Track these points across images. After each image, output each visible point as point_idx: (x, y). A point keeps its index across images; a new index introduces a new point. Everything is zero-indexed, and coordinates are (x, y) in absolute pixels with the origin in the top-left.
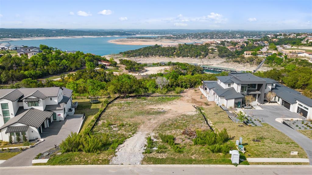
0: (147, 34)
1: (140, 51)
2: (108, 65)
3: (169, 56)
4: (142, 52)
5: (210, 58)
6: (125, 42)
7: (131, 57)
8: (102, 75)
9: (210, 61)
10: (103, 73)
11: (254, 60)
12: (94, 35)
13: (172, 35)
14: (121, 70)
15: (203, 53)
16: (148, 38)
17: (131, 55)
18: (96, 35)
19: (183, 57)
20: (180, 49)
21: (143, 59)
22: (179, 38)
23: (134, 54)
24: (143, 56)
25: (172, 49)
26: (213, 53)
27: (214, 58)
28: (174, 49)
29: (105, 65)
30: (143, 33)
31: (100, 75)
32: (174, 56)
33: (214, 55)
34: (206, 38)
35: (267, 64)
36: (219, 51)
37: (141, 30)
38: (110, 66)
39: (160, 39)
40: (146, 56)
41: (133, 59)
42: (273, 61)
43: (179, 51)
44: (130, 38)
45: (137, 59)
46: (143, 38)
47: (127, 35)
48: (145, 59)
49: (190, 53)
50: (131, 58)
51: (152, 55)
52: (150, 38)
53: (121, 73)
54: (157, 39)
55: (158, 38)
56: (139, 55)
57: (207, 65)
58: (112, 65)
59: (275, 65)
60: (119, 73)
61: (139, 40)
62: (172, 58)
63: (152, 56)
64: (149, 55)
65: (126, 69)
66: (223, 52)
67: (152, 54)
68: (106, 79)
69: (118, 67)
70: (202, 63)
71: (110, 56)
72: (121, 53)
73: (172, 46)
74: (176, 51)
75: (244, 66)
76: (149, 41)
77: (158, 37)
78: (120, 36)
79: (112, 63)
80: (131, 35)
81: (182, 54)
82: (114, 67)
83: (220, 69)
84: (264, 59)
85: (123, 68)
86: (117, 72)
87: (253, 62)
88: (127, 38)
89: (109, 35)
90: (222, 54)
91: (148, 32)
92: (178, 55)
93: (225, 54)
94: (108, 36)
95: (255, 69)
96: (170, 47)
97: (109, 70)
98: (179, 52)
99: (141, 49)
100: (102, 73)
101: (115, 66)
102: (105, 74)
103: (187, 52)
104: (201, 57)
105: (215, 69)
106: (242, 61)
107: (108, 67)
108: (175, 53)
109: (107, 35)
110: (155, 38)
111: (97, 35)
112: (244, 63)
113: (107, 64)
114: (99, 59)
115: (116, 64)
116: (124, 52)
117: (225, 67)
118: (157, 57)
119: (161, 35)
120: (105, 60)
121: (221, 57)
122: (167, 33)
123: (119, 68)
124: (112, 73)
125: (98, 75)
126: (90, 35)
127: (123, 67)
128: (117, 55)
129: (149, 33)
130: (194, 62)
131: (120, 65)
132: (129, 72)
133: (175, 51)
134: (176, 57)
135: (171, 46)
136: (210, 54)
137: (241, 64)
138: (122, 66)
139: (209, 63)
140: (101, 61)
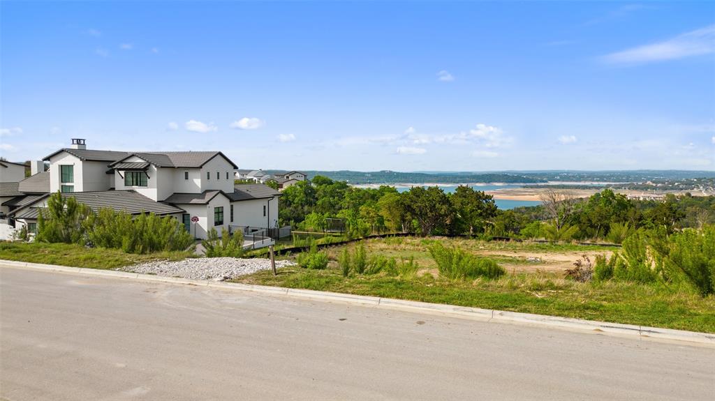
0: (578, 180)
6: (516, 195)
13: (649, 183)
16: (577, 187)
18: (451, 182)
30: (564, 178)
44: (532, 187)
46: (564, 187)
47: (524, 182)
52: (585, 187)
77: (607, 186)
78: (506, 184)
80: (535, 182)
88: (524, 188)
89: (480, 182)
109: (477, 182)
110: (598, 188)
111: (454, 182)
119: (617, 183)
122: (635, 178)
129: (583, 177)
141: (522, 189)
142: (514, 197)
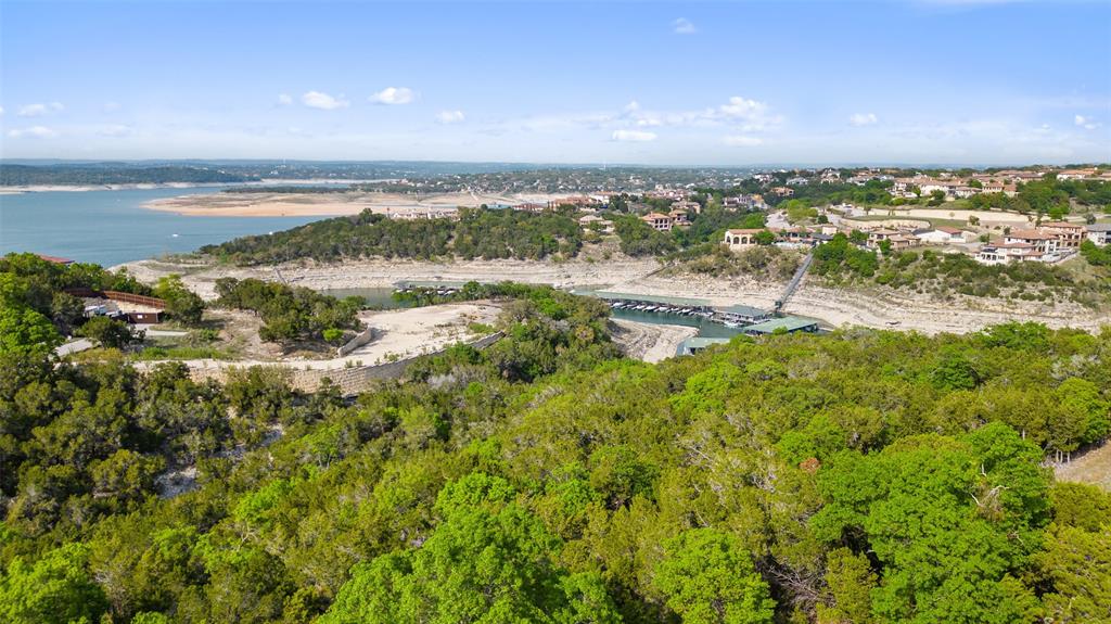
0: (307, 176)
1: (299, 239)
2: (148, 319)
3: (428, 257)
4: (309, 242)
5: (592, 261)
6: (219, 206)
7: (258, 264)
8: (108, 398)
9: (594, 270)
10: (111, 379)
11: (770, 260)
12: (79, 183)
13: (404, 181)
14: (235, 341)
15: (562, 241)
16: (313, 190)
17: (258, 256)
18: (87, 182)
19: (490, 258)
20: (470, 228)
21: (315, 272)
22: (436, 190)
23: (273, 251)
24: (316, 258)
25: (438, 227)
26: (601, 241)
27: (607, 258)
28: (446, 225)
29: (131, 319)
30: (285, 174)
31: (93, 400)
32: (451, 257)
33: (604, 248)
34: (534, 190)
35: (822, 274)
36: (619, 231)
37: (280, 162)
38: (165, 324)
39: (363, 196)
40: (330, 260)
41: (269, 274)
42: (842, 264)
43: (470, 233)
44: (241, 191)
45: (286, 273)
46: (292, 190)
47: (224, 181)
48: (324, 272)
49: (516, 242)
50: (261, 268)
51: (355, 253)
52: (323, 190)
53: (238, 366)
54: (351, 193)
55: (354, 190)
56: (297, 255)
57: (585, 288)
58: (177, 317)
59: (852, 278)
60: (225, 364)
61: (278, 197)
62: (442, 263)
63: (355, 256)
64: (343, 254)
65: (269, 336)
66: (636, 234)
67: (354, 250)
68: (142, 423)
69: (211, 324)
70: (567, 280)
71: (154, 267)
72: (206, 250)
73: (433, 216)
74: (454, 233)
75: (736, 287)
76: (320, 202)
77: (354, 188)
78: (194, 185)
79: (175, 306)
80: (240, 181)
81: (480, 247)
82: (192, 330)
83: (651, 304)
84: (804, 258)
85: (243, 330)
86: (212, 364)
87: (767, 271)
88: (228, 191)
89: (145, 182)
90: (634, 243)
91: (307, 170)
92: (467, 249)
93: (644, 244)
94: (141, 186)
95: (778, 298)
96: (430, 222)
97: (160, 350)
98: (470, 238)
99: (302, 231)
100: (104, 381)
101: (197, 323)
102: (128, 389)
103: (502, 237)
104: (559, 254)
105: (628, 302)
106: (722, 267)
107: (151, 332)
108: (451, 243)
109: (140, 182)
110: (342, 191)
111: (94, 183)
112: (731, 275)
113: (141, 309)
114: (88, 284)
115: (198, 307)
116: (223, 245)
117: (661, 293)
118: (379, 260)
119: (361, 182)
120: (129, 289)
121: (632, 255)
122: (382, 172)
123: (222, 334)
124: (182, 372)
125: (78, 402)
126: (59, 182)
127: (246, 323)
128: (191, 257)
129: (313, 171)
130: (535, 277)
131: (219, 313)
132: (288, 351)
133: (450, 237)
134: (459, 260)
135: (429, 216)
136: (590, 246)
137: (723, 278)
138: (237, 315)
139: (591, 281)
140: (105, 297)
141: (226, 196)
142: (216, 210)
